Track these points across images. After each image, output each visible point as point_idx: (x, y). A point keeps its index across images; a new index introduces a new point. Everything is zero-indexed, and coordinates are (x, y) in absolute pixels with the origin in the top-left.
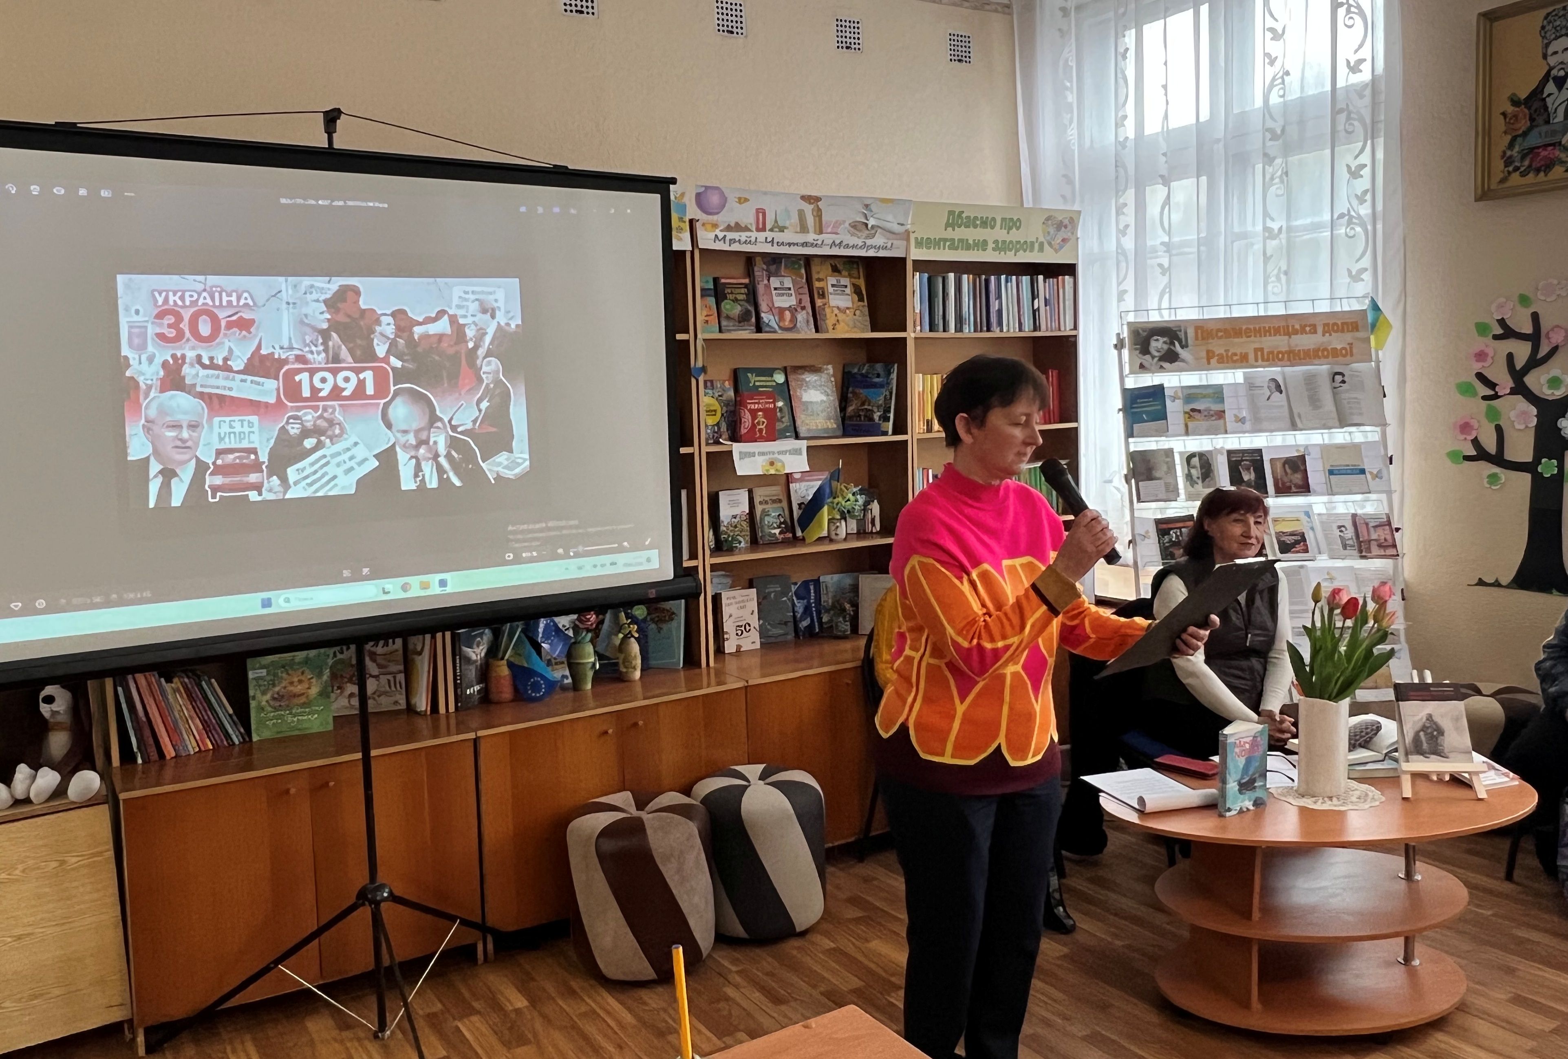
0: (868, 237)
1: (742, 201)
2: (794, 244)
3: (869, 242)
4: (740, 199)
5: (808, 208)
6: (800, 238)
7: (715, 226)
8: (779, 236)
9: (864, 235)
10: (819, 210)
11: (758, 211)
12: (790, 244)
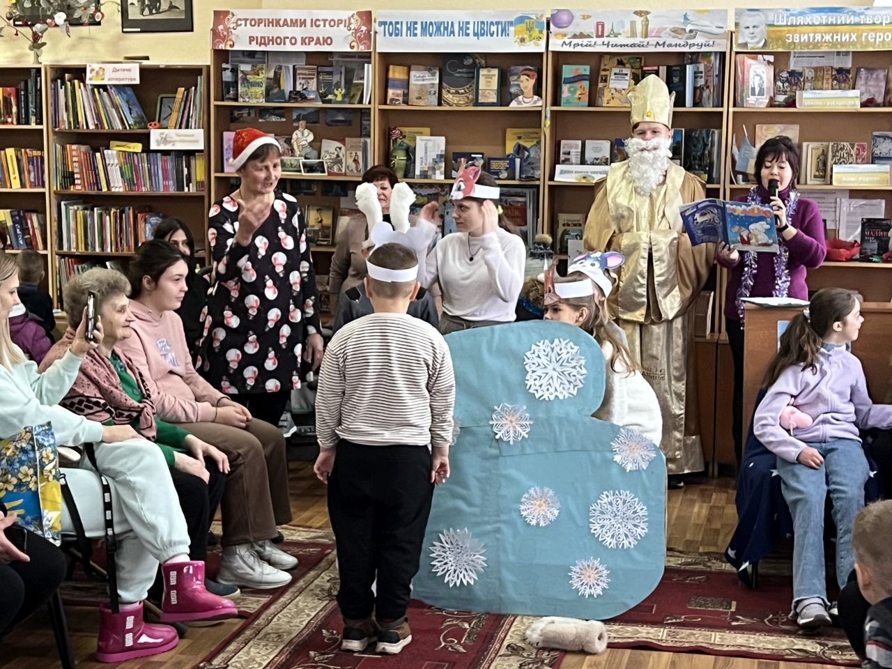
0: (688, 38)
1: (585, 17)
2: (624, 46)
3: (690, 42)
4: (584, 16)
5: (639, 20)
6: (631, 41)
7: (565, 35)
8: (613, 40)
9: (685, 37)
10: (647, 20)
11: (598, 24)
12: (621, 46)
